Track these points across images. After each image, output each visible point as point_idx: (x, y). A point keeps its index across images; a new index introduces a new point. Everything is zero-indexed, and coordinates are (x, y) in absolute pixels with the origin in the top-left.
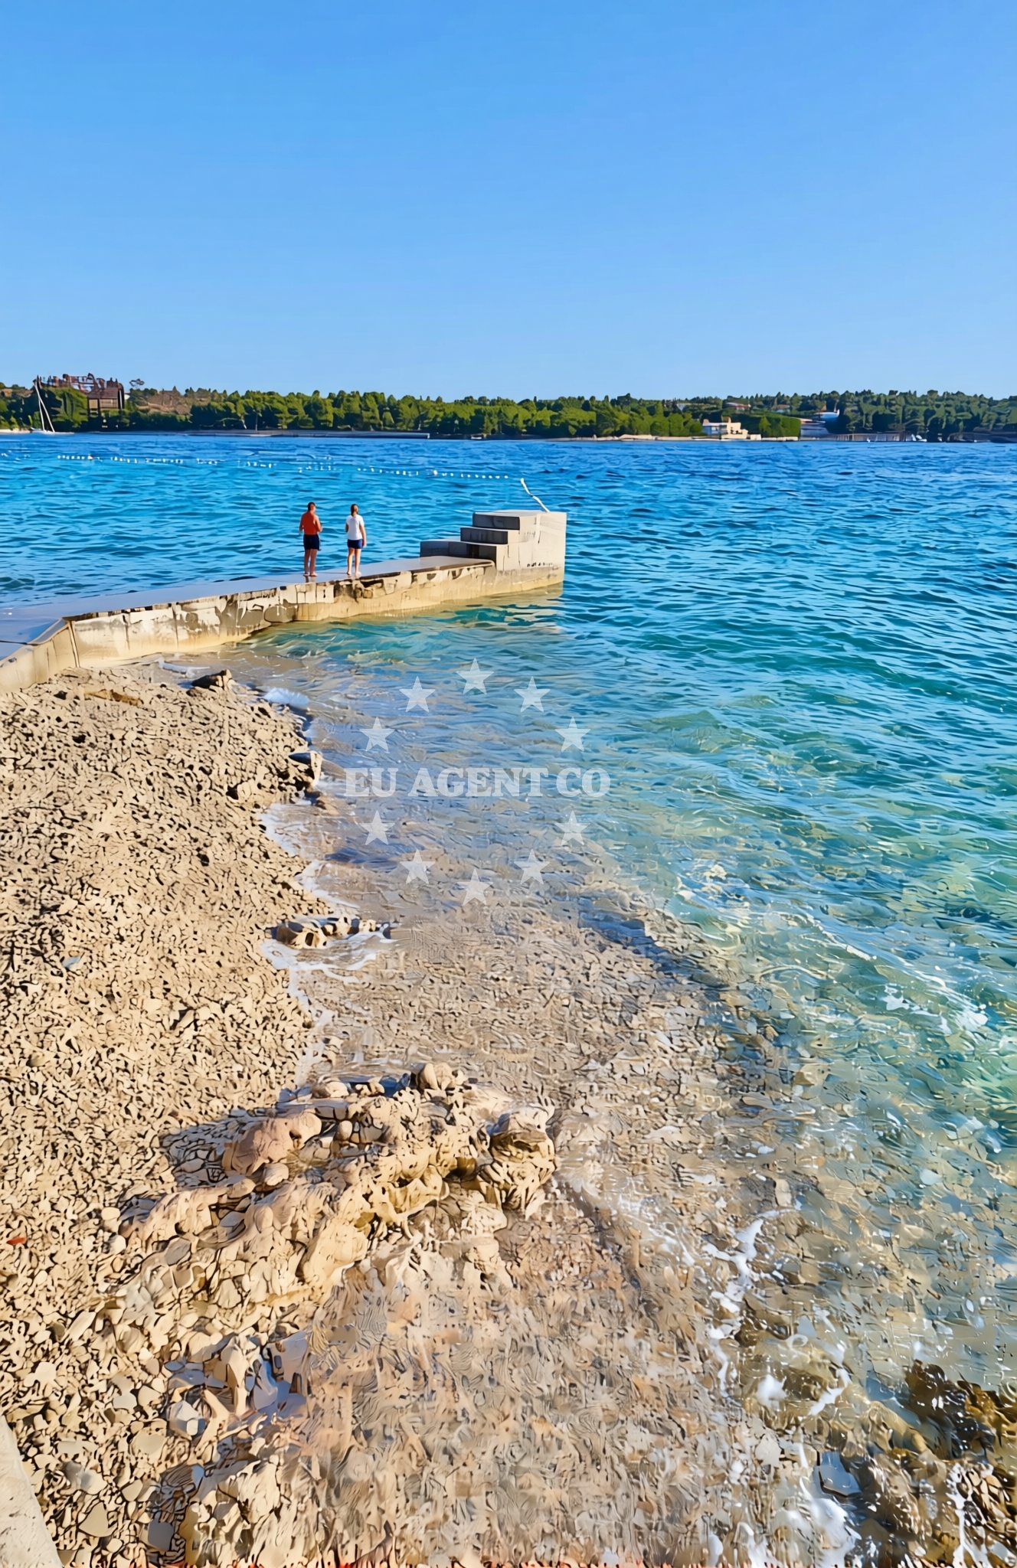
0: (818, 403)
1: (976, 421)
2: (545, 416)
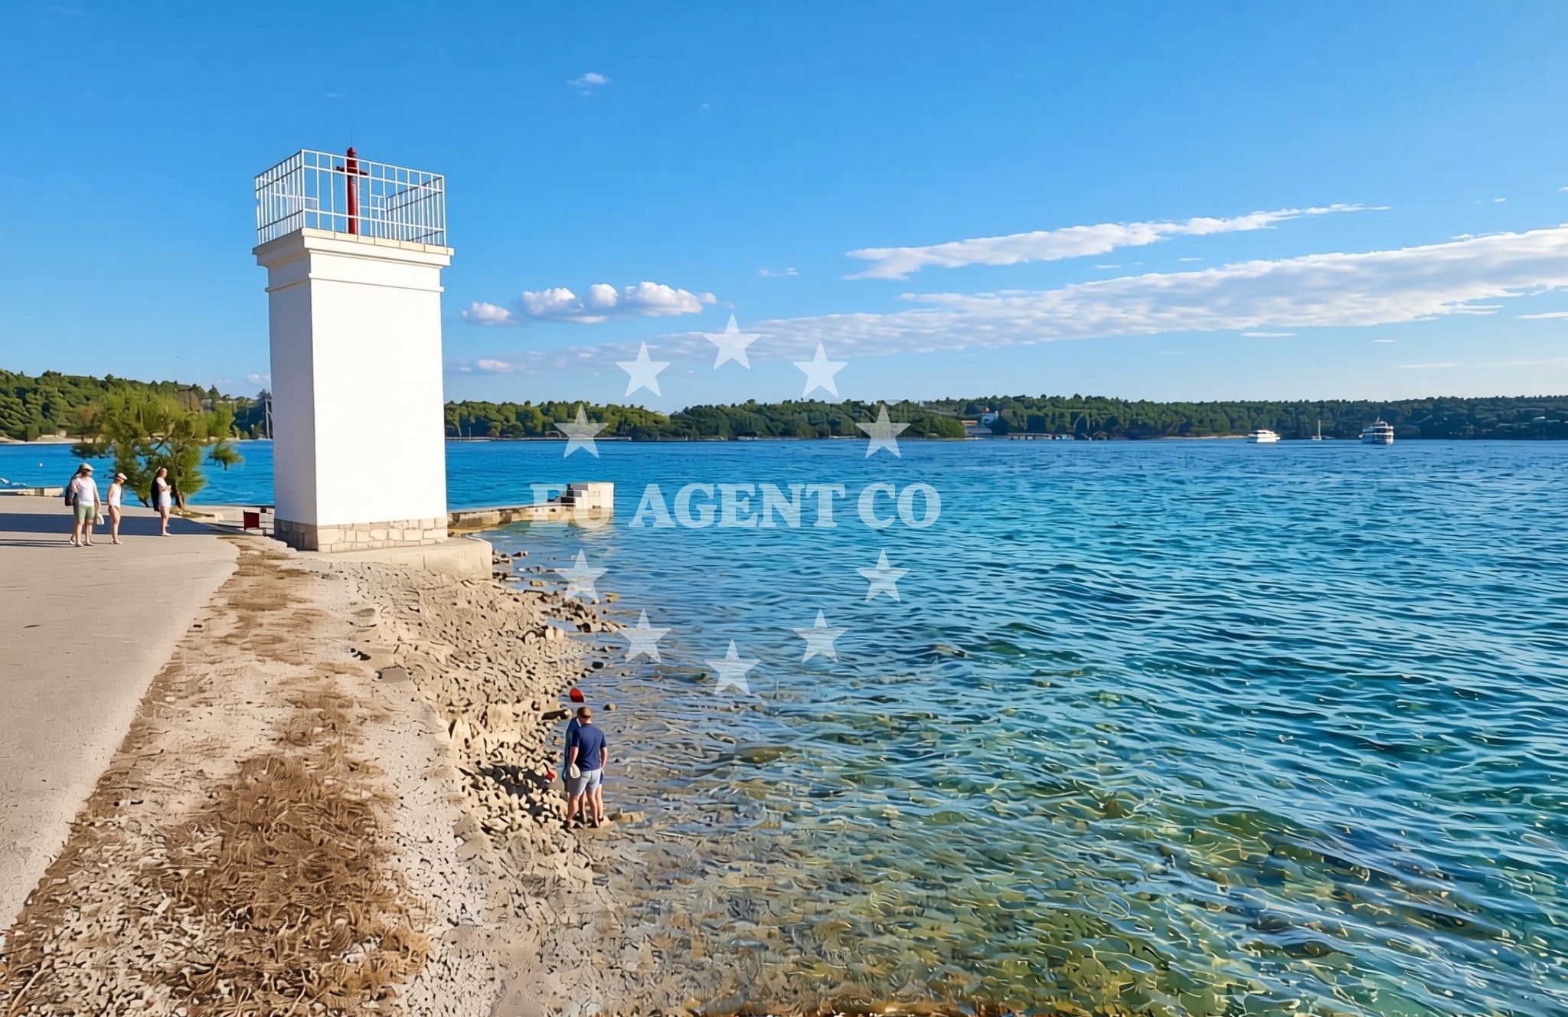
0: (981, 406)
1: (1112, 421)
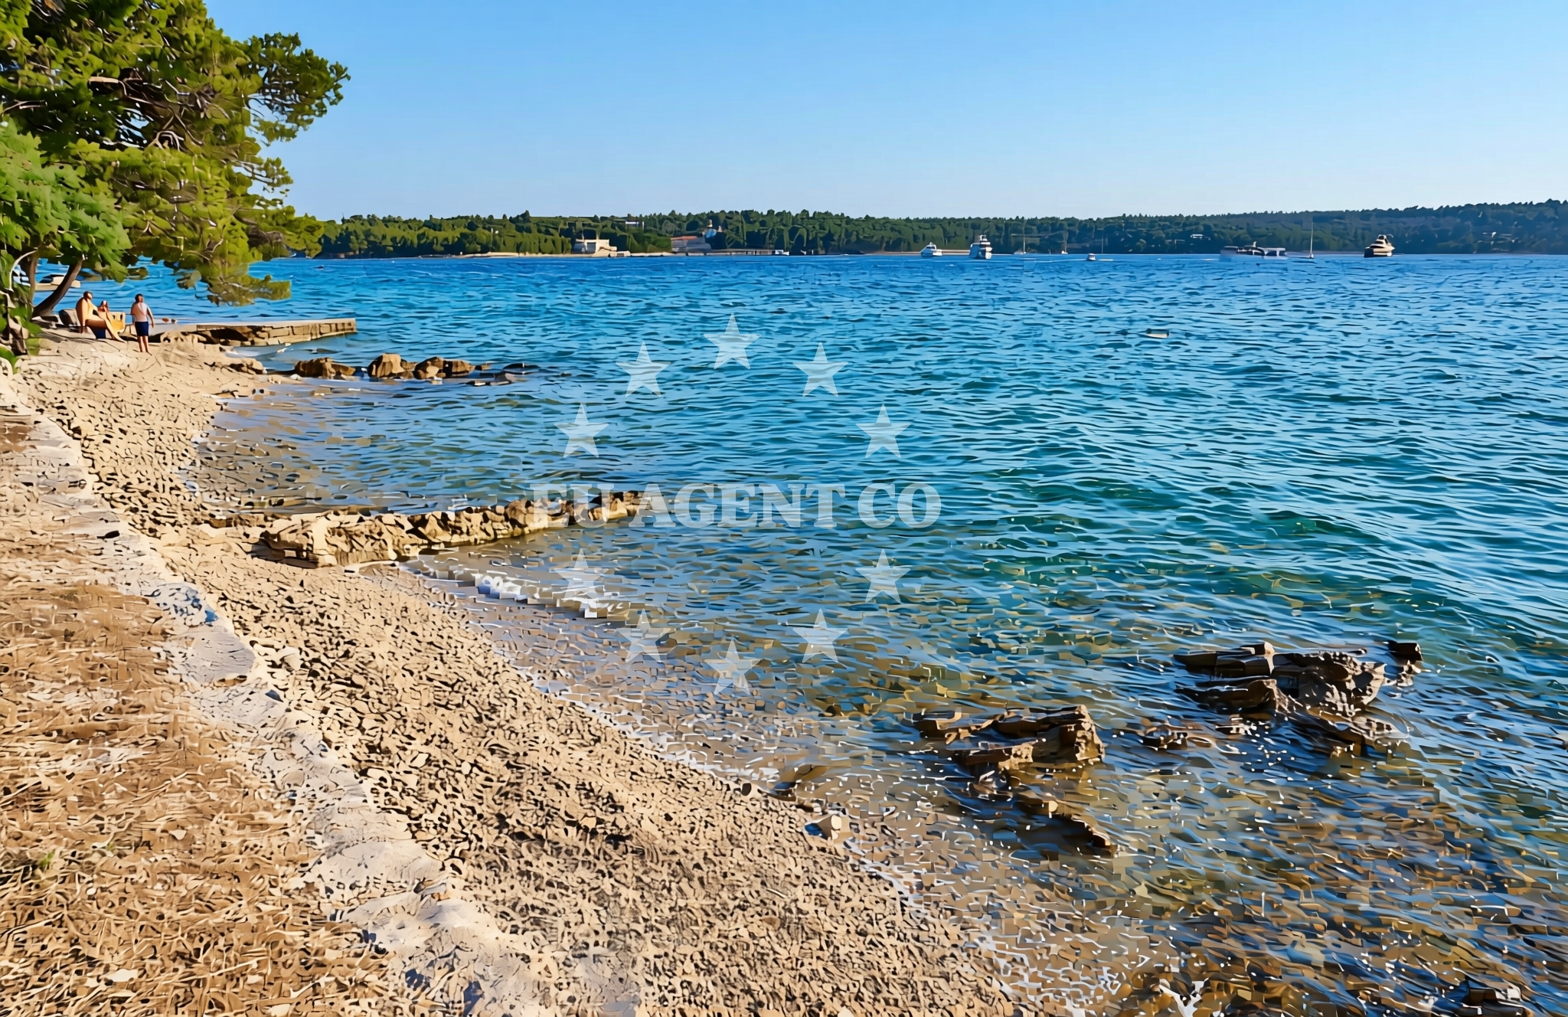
0: (706, 221)
2: (412, 236)
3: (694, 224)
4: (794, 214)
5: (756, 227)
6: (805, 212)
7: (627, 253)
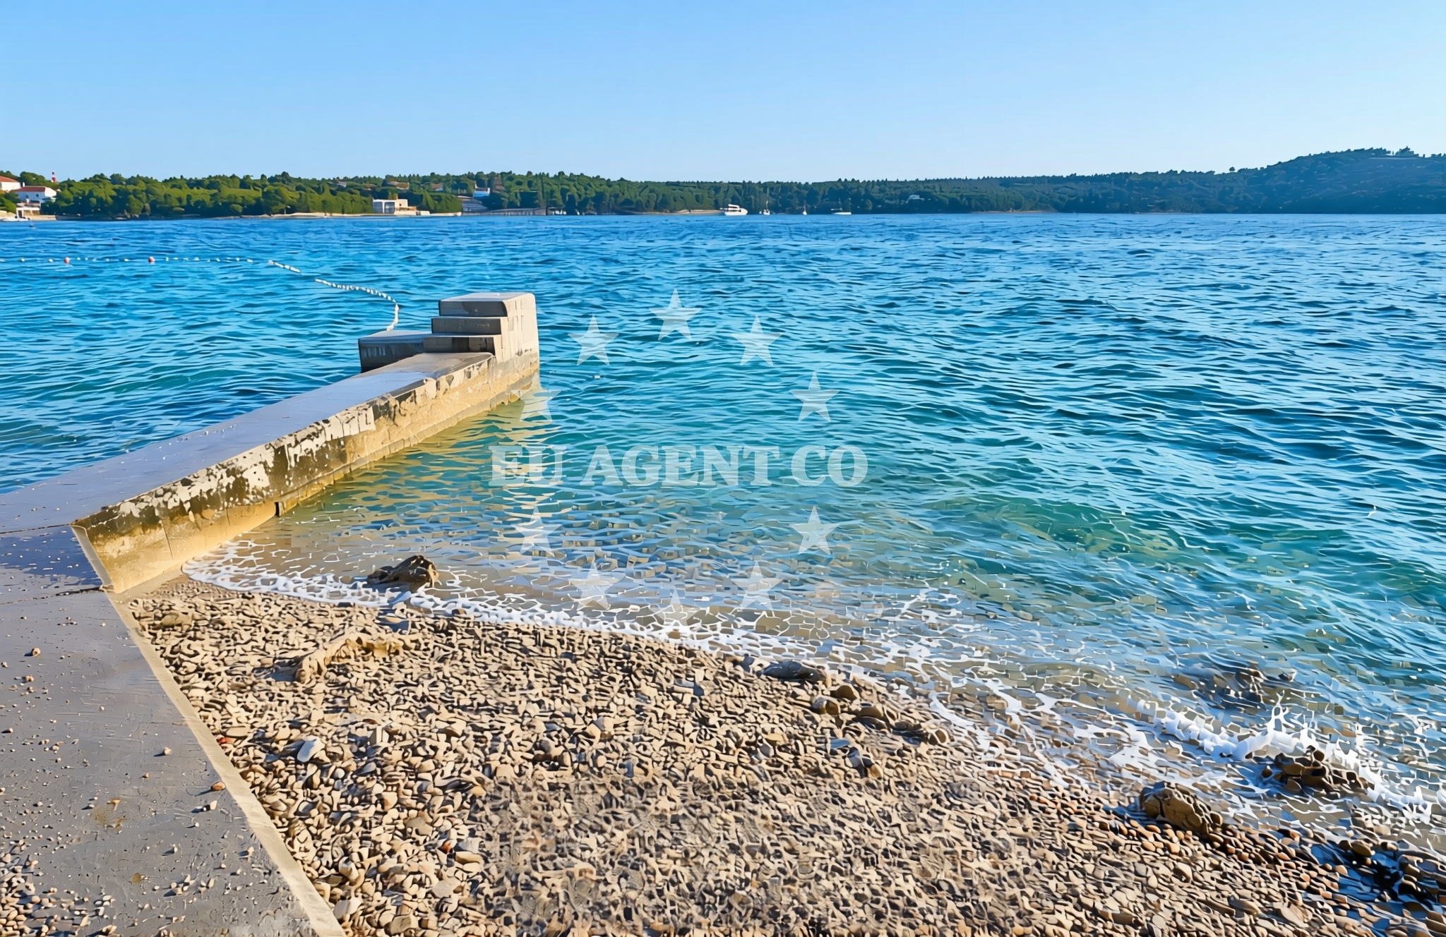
0: (469, 182)
1: (599, 198)
3: (460, 183)
4: (551, 175)
5: (525, 188)
6: (561, 173)
7: (425, 213)
